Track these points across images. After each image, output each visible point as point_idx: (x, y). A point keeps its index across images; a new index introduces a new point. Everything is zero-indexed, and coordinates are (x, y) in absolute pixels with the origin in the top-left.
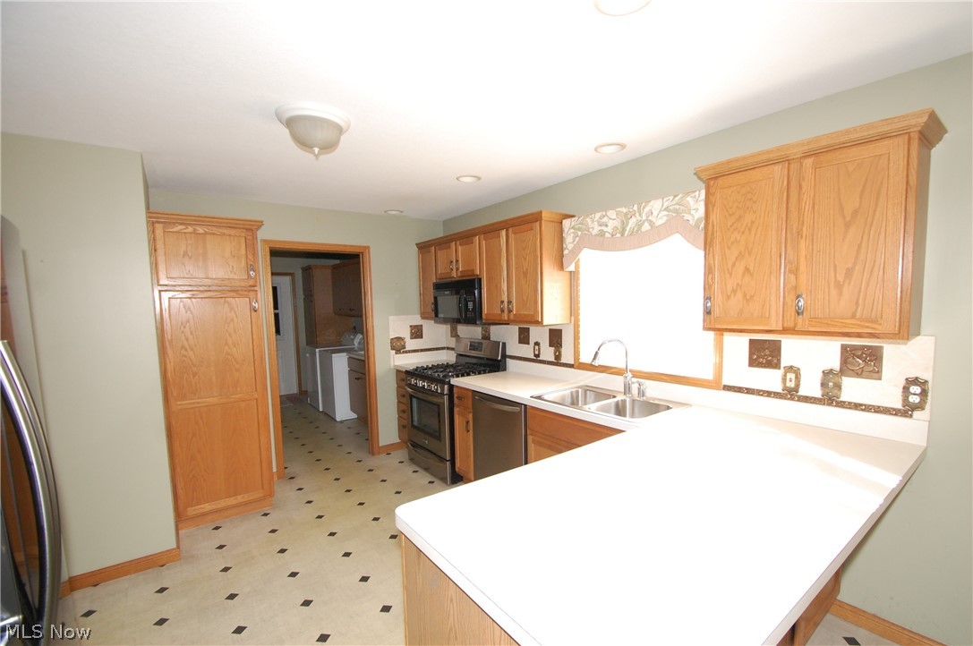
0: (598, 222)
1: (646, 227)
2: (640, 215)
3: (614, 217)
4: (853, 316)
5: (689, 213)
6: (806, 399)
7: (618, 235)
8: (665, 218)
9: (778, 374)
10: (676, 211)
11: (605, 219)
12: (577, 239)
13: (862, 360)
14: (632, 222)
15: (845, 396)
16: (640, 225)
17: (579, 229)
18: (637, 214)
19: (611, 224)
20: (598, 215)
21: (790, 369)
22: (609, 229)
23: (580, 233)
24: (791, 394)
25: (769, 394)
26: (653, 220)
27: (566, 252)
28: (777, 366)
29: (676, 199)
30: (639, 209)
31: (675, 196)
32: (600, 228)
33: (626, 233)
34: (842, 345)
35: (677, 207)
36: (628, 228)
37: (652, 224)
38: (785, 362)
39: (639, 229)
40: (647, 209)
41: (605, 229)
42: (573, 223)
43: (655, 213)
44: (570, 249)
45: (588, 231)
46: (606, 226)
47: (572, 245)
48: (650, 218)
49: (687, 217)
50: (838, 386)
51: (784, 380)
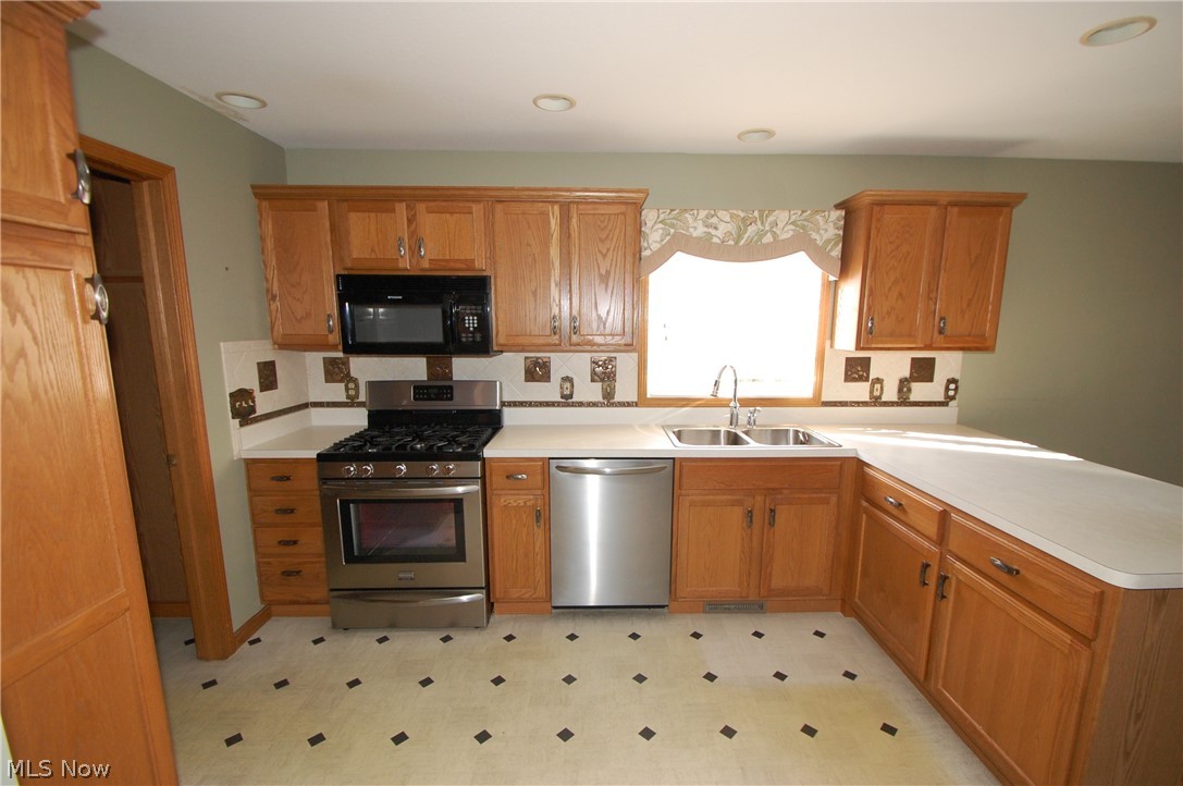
0: (704, 222)
1: (768, 239)
2: (762, 223)
3: (728, 219)
4: (969, 335)
5: (818, 232)
6: (886, 404)
7: (731, 243)
8: (791, 233)
9: (866, 385)
10: (803, 227)
11: (714, 220)
12: (668, 238)
13: (923, 370)
14: (752, 230)
15: (913, 398)
16: (761, 234)
17: (672, 226)
18: (759, 223)
19: (723, 228)
20: (703, 214)
21: (879, 381)
22: (720, 233)
23: (672, 231)
24: (876, 401)
25: (858, 404)
26: (778, 232)
27: (646, 253)
28: (867, 380)
29: (805, 214)
30: (761, 216)
31: (803, 212)
32: (706, 229)
33: (742, 242)
34: (913, 359)
35: (806, 223)
36: (746, 236)
37: (775, 235)
38: (872, 376)
39: (760, 239)
40: (771, 219)
41: (713, 232)
42: (662, 217)
43: (781, 225)
44: (654, 250)
45: (687, 230)
46: (716, 228)
47: (659, 246)
48: (774, 229)
49: (814, 235)
50: (909, 390)
51: (871, 392)
